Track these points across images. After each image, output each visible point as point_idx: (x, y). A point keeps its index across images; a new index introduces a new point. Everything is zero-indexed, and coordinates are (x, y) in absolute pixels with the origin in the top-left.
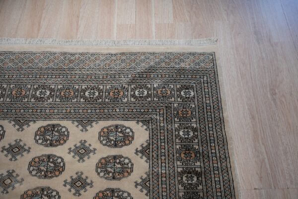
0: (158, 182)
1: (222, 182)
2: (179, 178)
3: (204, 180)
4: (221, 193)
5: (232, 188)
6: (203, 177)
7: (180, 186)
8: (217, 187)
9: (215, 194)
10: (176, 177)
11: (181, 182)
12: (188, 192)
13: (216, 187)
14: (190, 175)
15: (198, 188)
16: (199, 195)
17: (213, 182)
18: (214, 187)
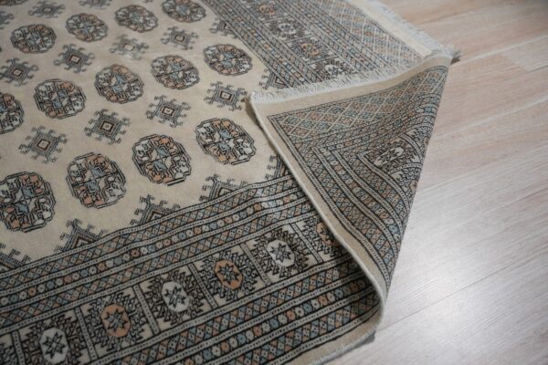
0: (239, 205)
1: (316, 315)
2: (269, 236)
3: (296, 279)
4: (288, 323)
5: (315, 342)
6: (302, 276)
7: (253, 242)
8: (297, 309)
9: (276, 311)
10: (267, 229)
11: (263, 241)
12: (248, 258)
13: (294, 307)
14: (288, 249)
15: (270, 274)
16: (255, 282)
17: (304, 298)
18: (292, 303)
